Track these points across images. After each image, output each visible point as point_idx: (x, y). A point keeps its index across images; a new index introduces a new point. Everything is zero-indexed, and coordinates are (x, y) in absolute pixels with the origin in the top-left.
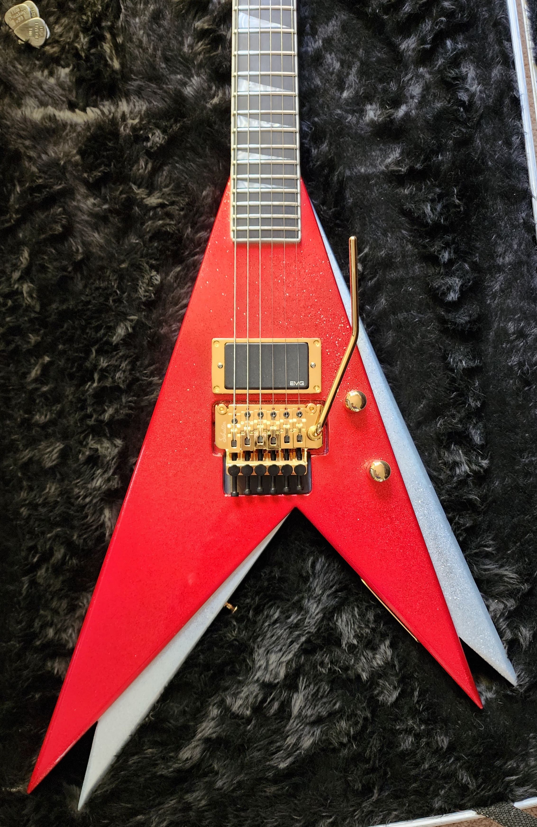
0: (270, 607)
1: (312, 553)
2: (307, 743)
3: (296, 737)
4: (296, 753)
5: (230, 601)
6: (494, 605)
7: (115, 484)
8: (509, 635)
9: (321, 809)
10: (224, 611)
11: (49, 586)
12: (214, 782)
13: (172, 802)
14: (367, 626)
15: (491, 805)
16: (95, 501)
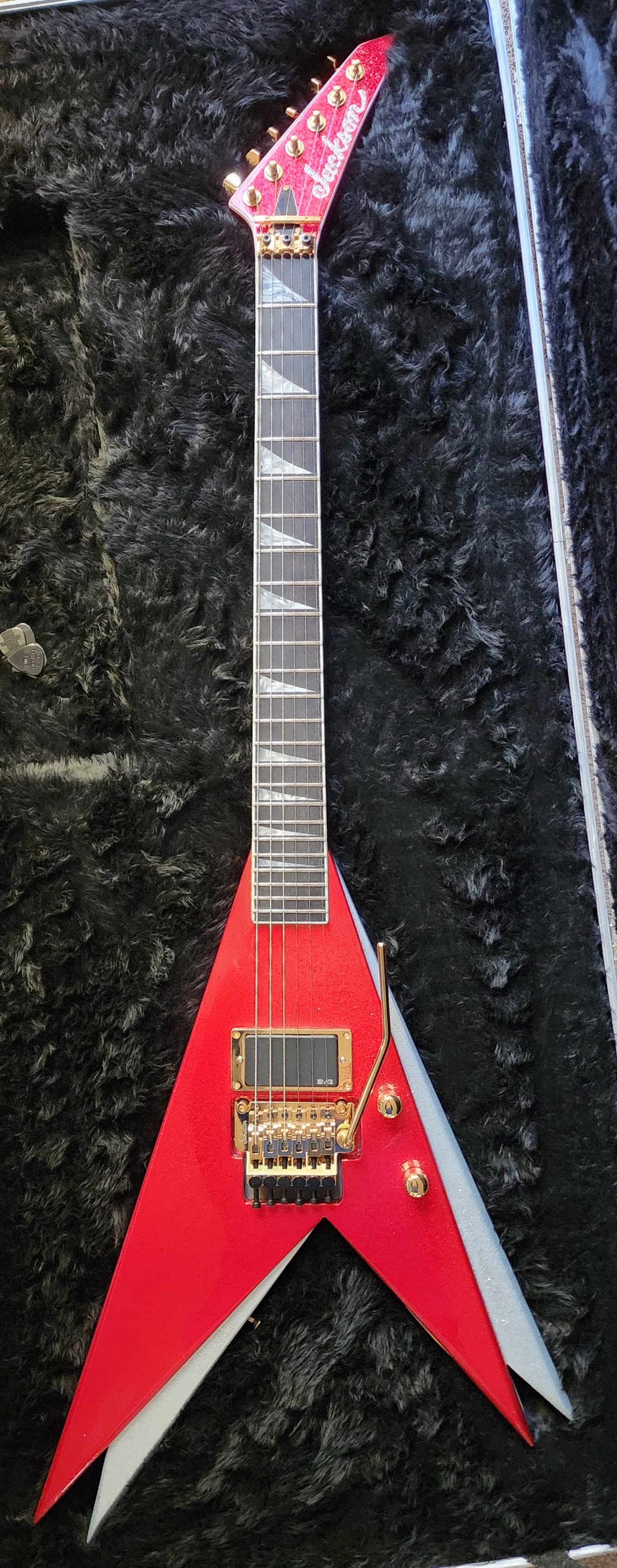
0: (298, 1324)
1: (343, 1265)
2: (338, 1478)
3: (325, 1470)
4: (326, 1488)
5: (253, 1315)
6: (548, 1327)
7: (125, 1185)
8: (565, 1365)
9: (354, 1550)
10: (247, 1326)
11: (55, 1297)
12: (235, 1518)
13: (189, 1538)
14: (405, 1350)
15: (543, 1552)
16: (103, 1204)
